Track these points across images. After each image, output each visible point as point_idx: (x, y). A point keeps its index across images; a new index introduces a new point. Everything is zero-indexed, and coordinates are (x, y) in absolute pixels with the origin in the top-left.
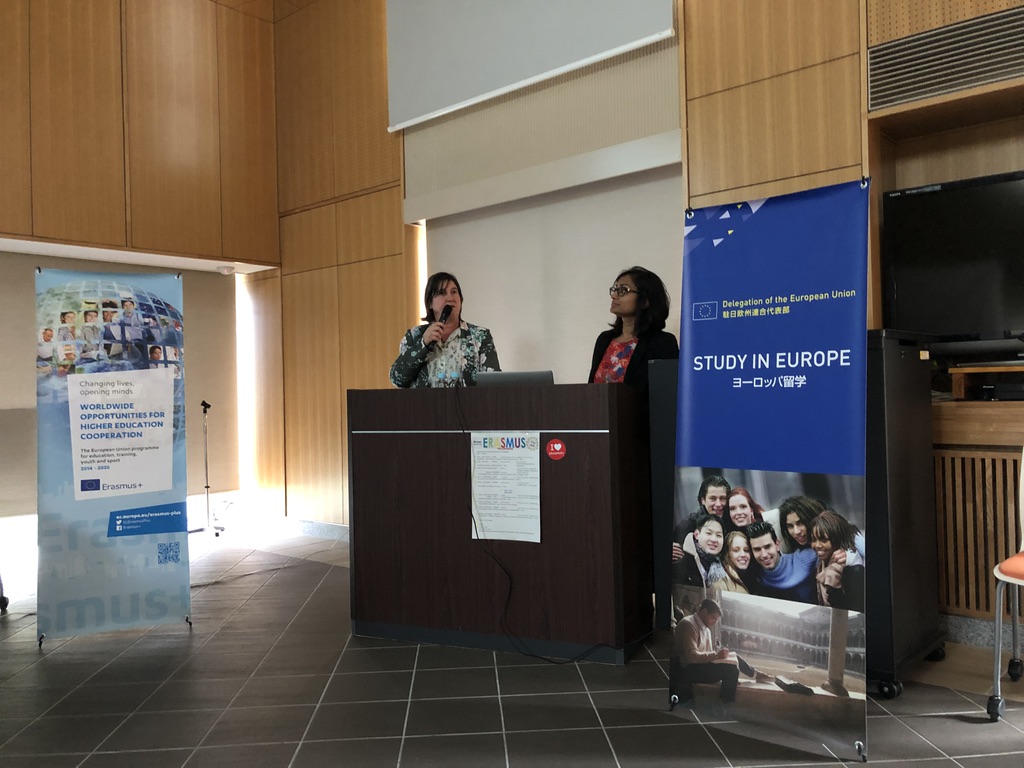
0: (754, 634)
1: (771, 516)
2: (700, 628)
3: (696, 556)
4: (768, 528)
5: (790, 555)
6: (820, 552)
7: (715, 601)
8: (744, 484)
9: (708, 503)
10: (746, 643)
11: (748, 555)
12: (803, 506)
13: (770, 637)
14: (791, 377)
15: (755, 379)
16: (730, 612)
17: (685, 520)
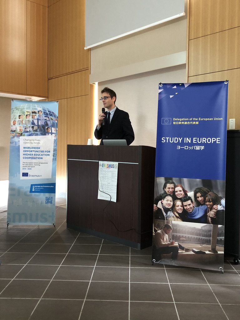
0: (184, 235)
1: (191, 194)
2: (164, 235)
3: (162, 209)
4: (190, 198)
5: (198, 207)
6: (208, 206)
7: (169, 225)
8: (181, 183)
9: (167, 190)
10: (181, 239)
11: (182, 208)
12: (202, 190)
13: (190, 236)
14: (198, 146)
15: (185, 147)
16: (175, 228)
17: (158, 196)
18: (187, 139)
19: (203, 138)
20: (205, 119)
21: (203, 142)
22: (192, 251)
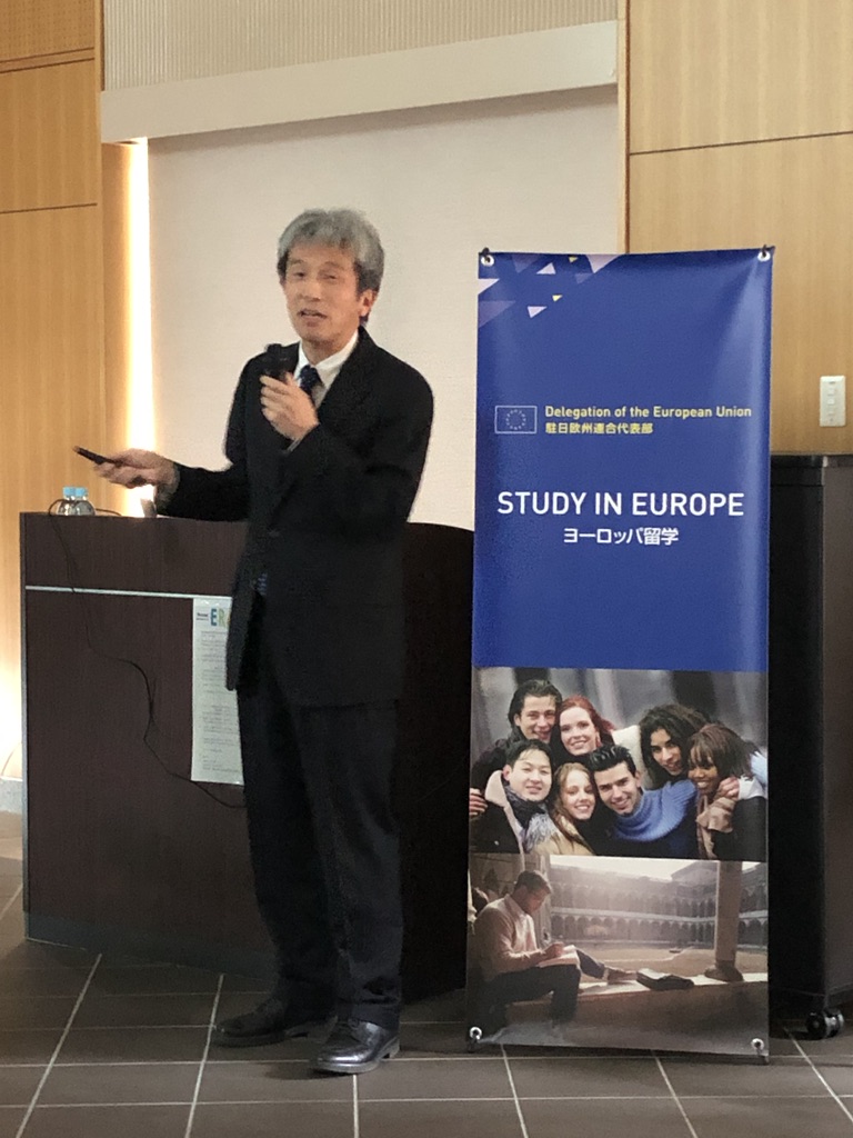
0: (603, 913)
1: (627, 736)
2: (516, 917)
3: (507, 807)
4: (622, 755)
5: (656, 792)
6: (701, 784)
7: (538, 873)
9: (524, 722)
10: (590, 930)
11: (591, 798)
12: (676, 718)
13: (628, 915)
14: (655, 529)
15: (599, 531)
16: (562, 886)
17: (486, 752)
18: (608, 497)
19: (674, 496)
20: (678, 413)
21: (673, 513)
22: (635, 982)
